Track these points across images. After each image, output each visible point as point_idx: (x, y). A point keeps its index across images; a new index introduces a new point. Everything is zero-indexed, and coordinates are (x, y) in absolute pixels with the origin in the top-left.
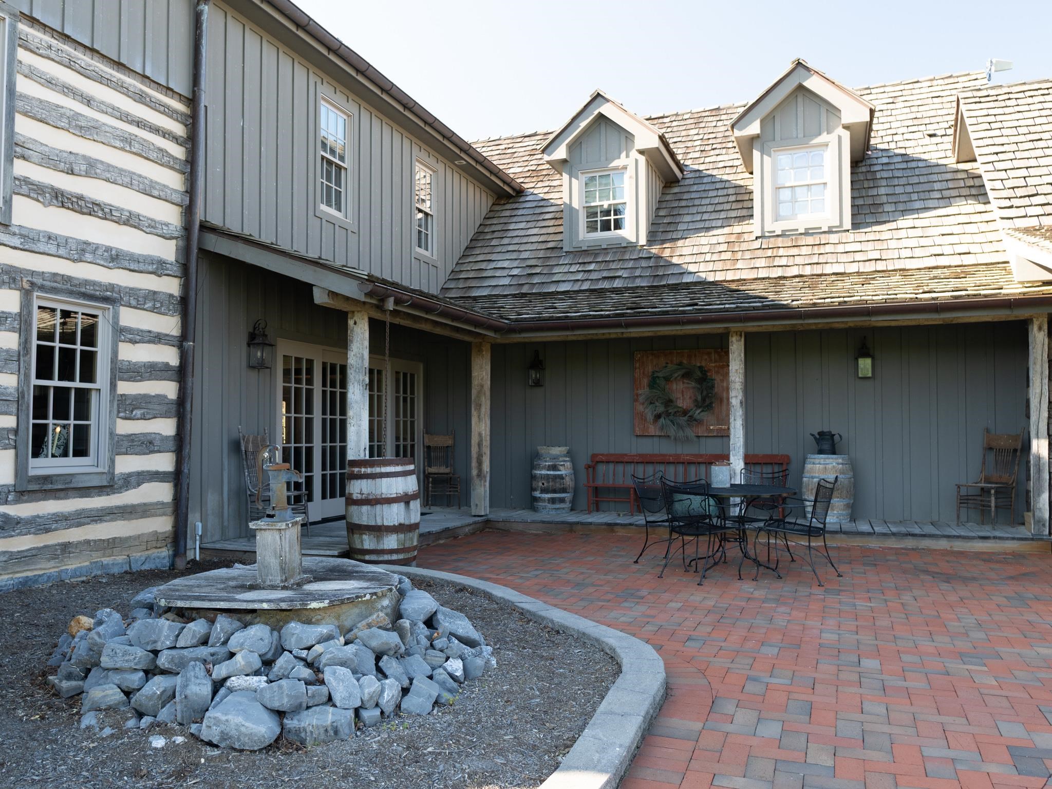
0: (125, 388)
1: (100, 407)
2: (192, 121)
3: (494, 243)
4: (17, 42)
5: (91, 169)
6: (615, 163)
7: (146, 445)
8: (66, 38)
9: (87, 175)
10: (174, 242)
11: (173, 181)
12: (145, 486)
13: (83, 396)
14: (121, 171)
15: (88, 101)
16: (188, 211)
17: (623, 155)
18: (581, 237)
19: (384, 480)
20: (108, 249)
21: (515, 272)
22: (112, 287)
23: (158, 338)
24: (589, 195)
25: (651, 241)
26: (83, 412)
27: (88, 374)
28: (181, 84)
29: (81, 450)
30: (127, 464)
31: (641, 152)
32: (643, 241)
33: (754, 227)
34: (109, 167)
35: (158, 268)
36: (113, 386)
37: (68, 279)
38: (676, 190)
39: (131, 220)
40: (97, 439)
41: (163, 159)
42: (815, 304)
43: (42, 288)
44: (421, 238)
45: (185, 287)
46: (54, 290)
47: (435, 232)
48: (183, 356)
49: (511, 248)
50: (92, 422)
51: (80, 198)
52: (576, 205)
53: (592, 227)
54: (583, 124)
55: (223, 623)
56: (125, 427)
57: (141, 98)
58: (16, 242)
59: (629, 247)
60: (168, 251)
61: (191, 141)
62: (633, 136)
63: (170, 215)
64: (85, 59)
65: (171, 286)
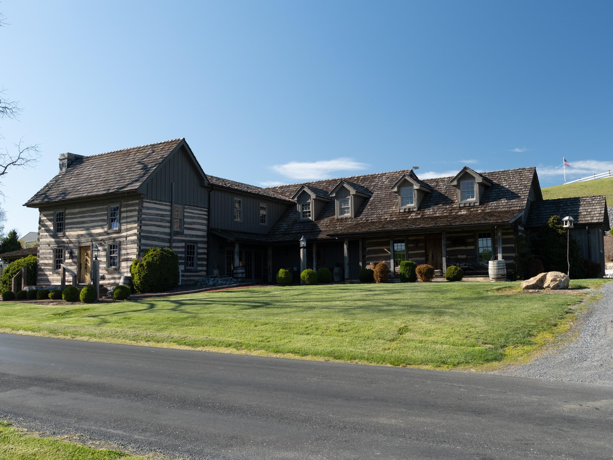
0: (199, 256)
1: (195, 259)
2: (209, 212)
3: (284, 219)
4: (184, 208)
5: (194, 223)
6: (308, 201)
7: (202, 265)
8: (190, 205)
9: (193, 224)
10: (206, 232)
11: (205, 222)
12: (202, 272)
13: (193, 258)
14: (198, 223)
15: (193, 213)
16: (208, 226)
17: (310, 199)
18: (301, 219)
19: (238, 270)
20: (196, 235)
21: (286, 228)
22: (197, 241)
23: (203, 248)
24: (303, 209)
25: (315, 220)
26: (193, 260)
27: (194, 255)
28: (207, 206)
29: (193, 266)
30: (199, 268)
31: (313, 199)
32: (313, 220)
33: (335, 217)
34: (196, 222)
35: (203, 237)
36: (197, 256)
37: (191, 240)
38: (328, 205)
39: (199, 230)
40: (195, 264)
41: (204, 219)
42: (322, 238)
43: (188, 242)
44: (263, 221)
45: (208, 239)
46: (189, 242)
47: (266, 219)
48: (208, 251)
49: (287, 221)
50: (194, 262)
51: (192, 228)
52: (300, 211)
53: (304, 216)
54: (300, 192)
55: (209, 278)
56: (199, 262)
57: (201, 210)
58: (184, 236)
59: (311, 221)
60: (205, 234)
61: (209, 215)
62: (310, 196)
63: (205, 228)
64: (193, 207)
65: (205, 239)
